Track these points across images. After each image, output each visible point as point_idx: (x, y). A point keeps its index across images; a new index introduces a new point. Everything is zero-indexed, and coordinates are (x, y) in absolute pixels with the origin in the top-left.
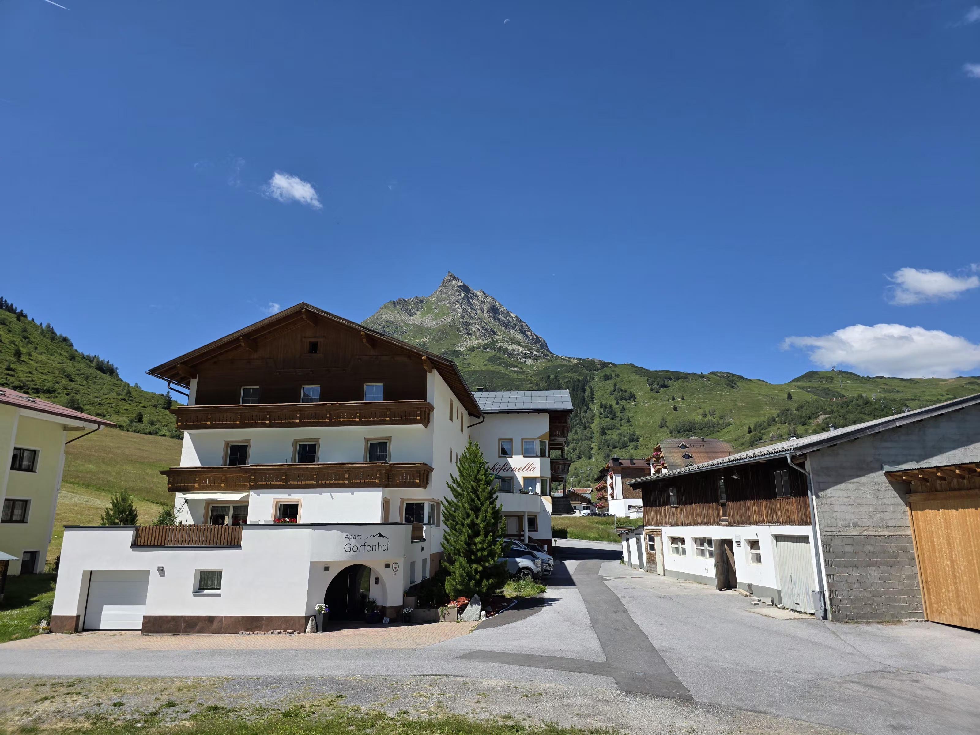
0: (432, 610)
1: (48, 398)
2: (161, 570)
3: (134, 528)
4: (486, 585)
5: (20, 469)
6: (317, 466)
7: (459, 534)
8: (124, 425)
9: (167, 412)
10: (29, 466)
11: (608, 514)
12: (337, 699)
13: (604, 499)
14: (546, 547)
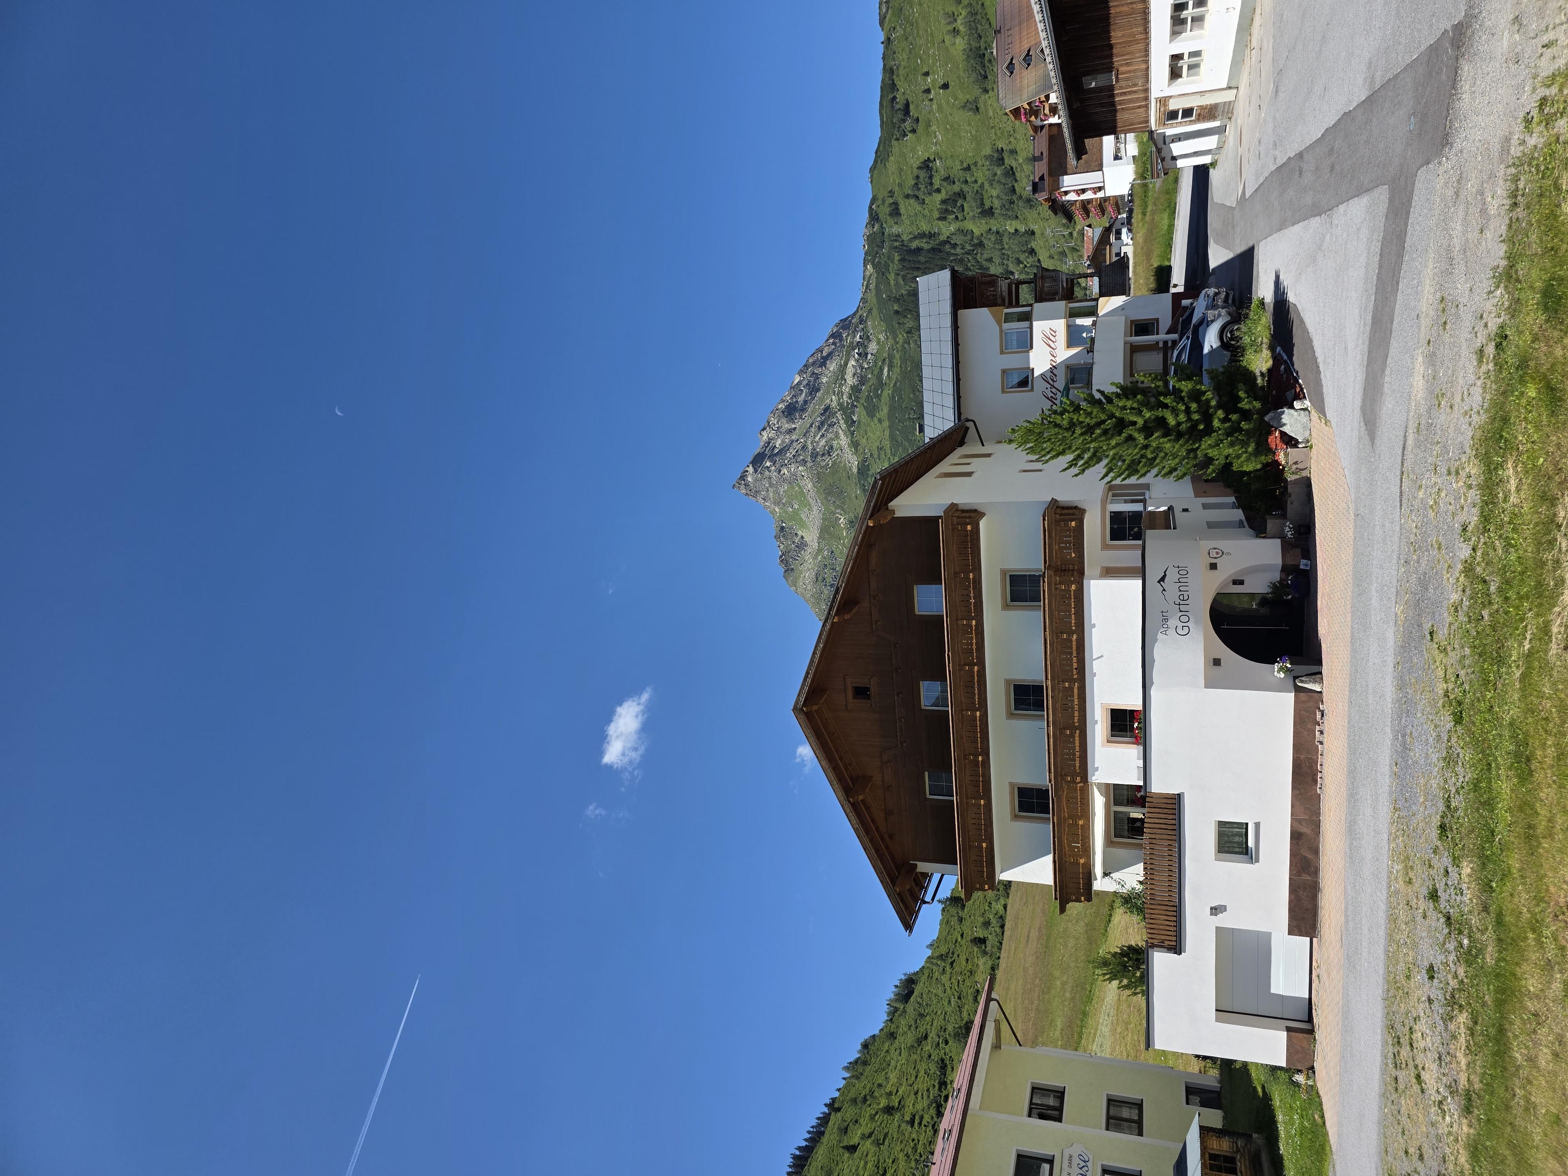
0: (1289, 490)
1: (953, 1068)
2: (1216, 910)
3: (1150, 950)
4: (1250, 402)
5: (1060, 1109)
6: (1049, 683)
7: (1161, 451)
8: (990, 963)
9: (969, 904)
10: (1055, 1097)
11: (1129, 195)
12: (1436, 640)
13: (1102, 205)
14: (1185, 302)
